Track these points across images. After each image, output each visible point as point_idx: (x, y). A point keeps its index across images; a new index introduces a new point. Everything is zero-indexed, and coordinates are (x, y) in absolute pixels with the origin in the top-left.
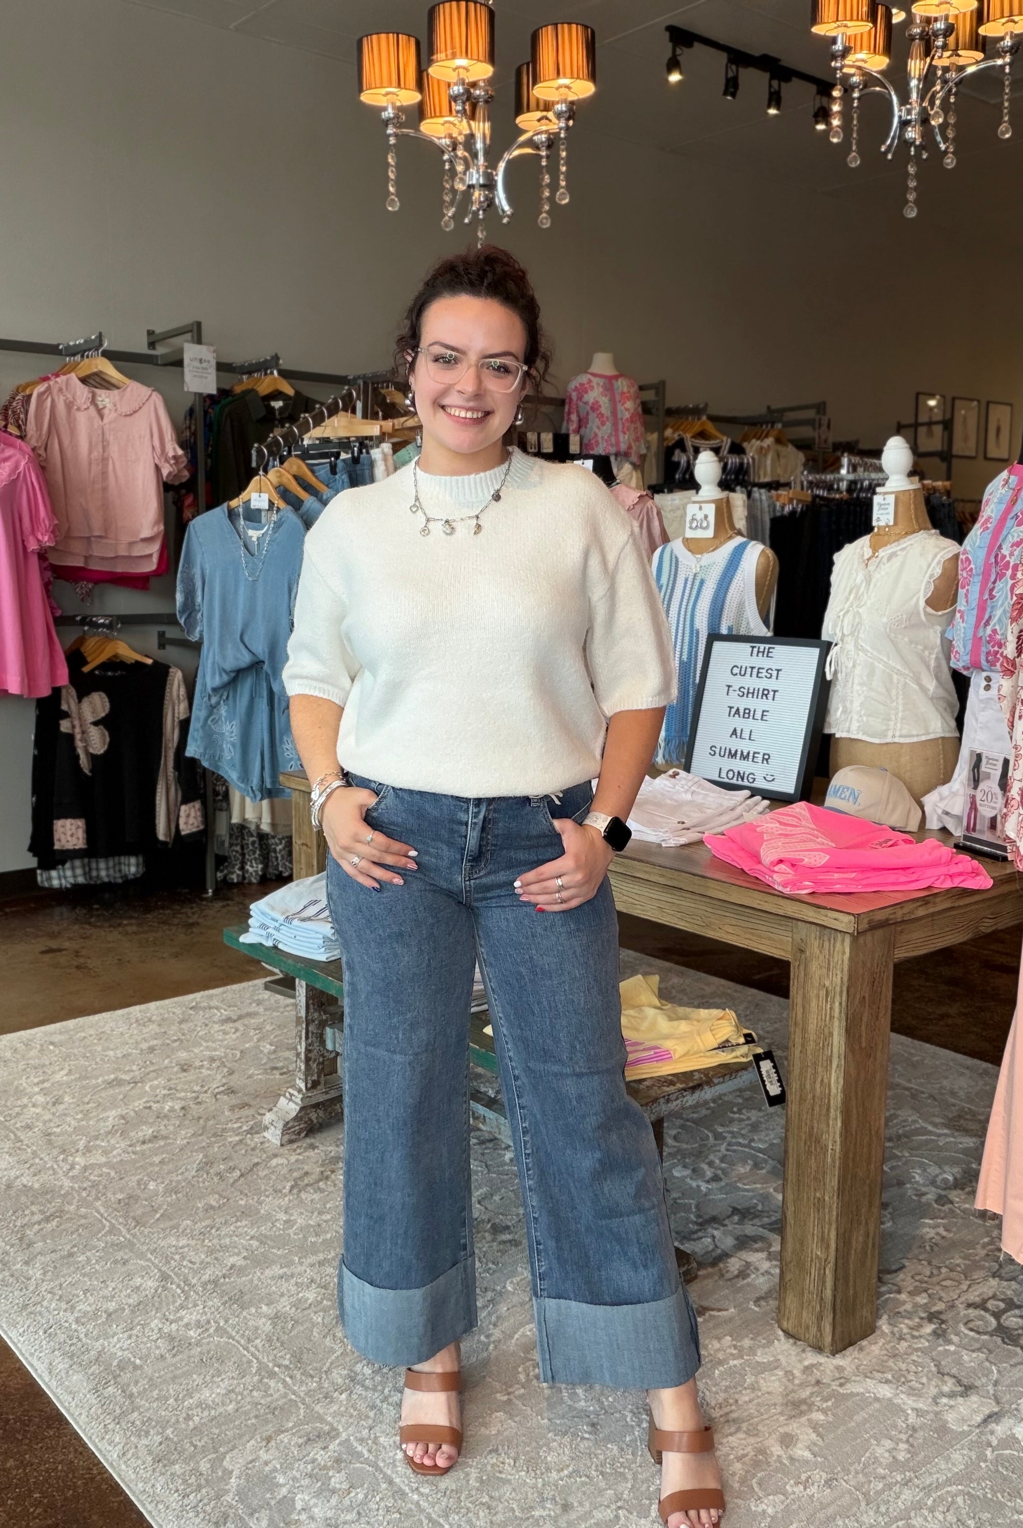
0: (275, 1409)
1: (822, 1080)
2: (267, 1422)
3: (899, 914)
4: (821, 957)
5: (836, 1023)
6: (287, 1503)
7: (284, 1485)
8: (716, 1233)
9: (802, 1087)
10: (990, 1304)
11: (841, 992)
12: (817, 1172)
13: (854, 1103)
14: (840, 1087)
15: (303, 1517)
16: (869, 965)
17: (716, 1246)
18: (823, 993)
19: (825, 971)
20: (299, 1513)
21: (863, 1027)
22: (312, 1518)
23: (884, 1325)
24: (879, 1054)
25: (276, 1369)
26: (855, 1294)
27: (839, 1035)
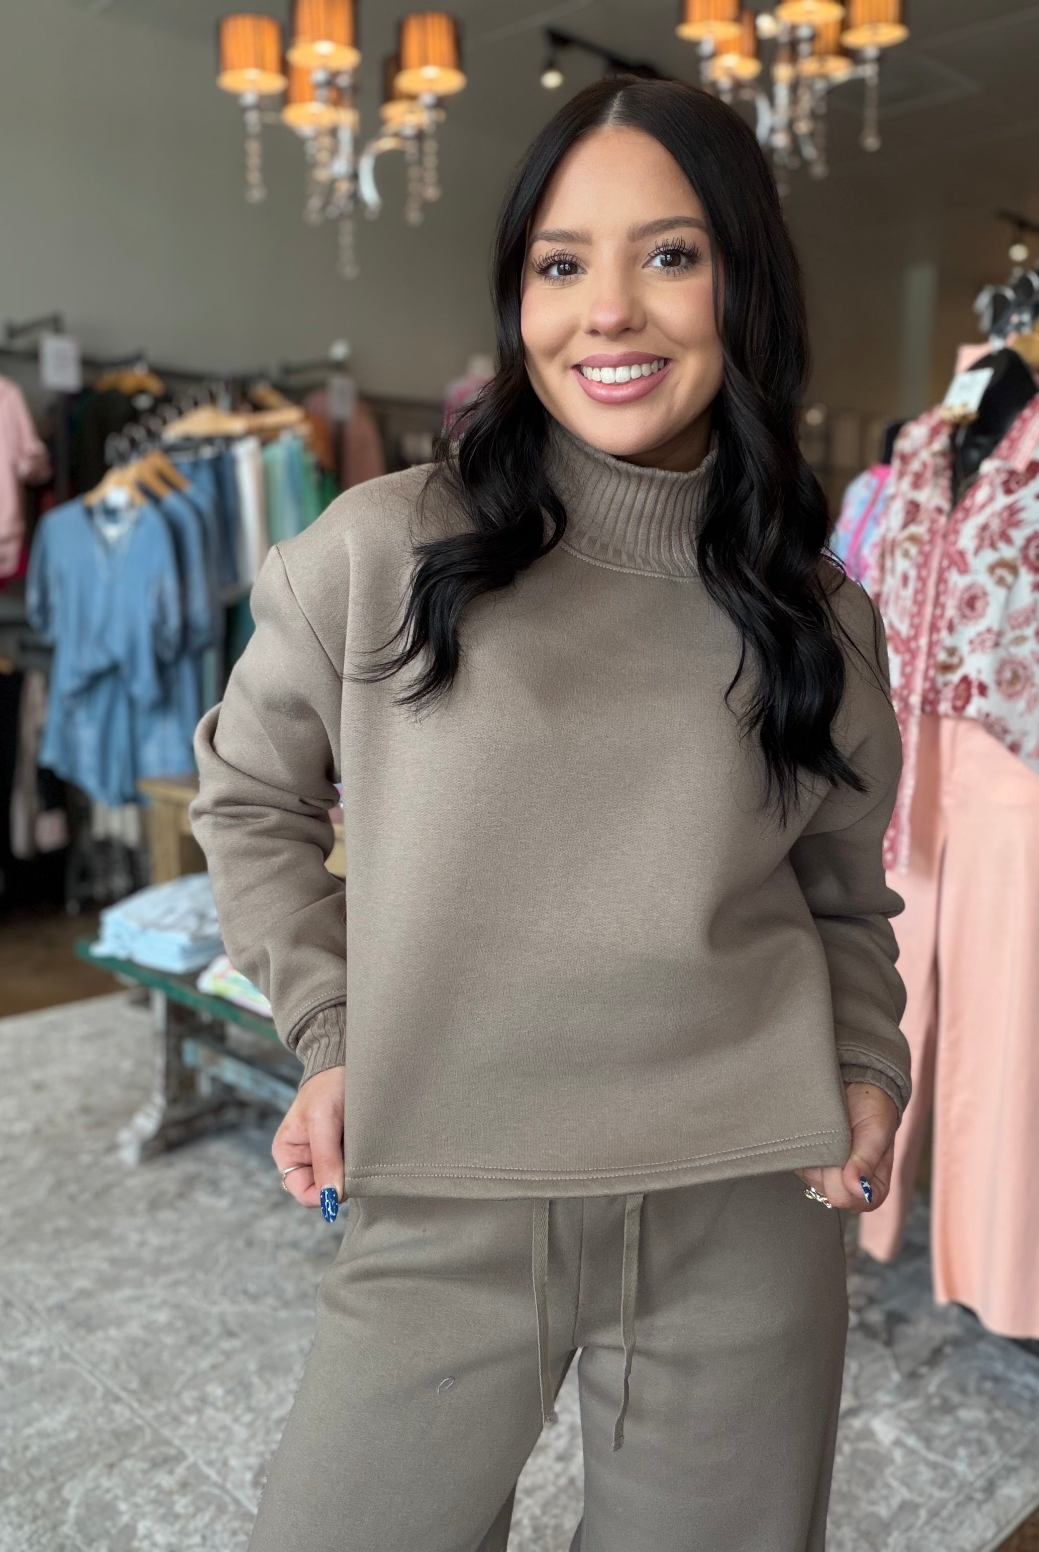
0: (120, 1434)
2: (110, 1448)
6: (129, 1531)
7: (126, 1513)
20: (141, 1540)
22: (154, 1545)
25: (123, 1395)
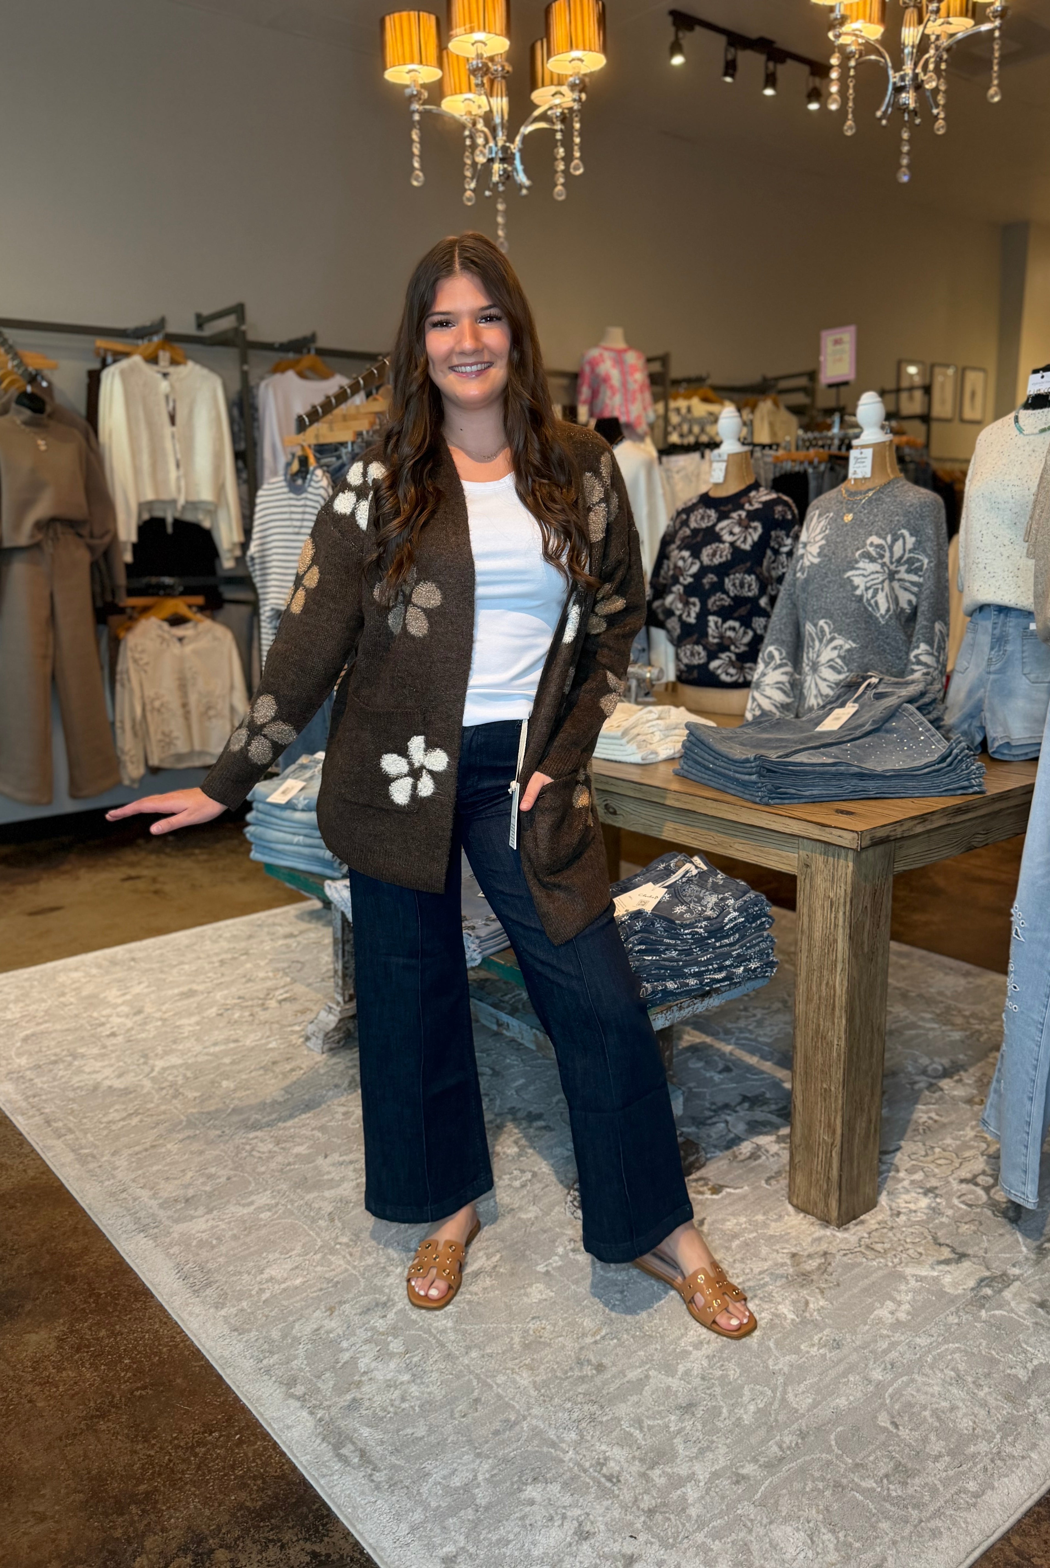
0: (338, 1282)
1: (827, 983)
2: (330, 1294)
3: (899, 831)
4: (826, 872)
5: (840, 930)
6: (351, 1367)
7: (347, 1350)
8: (728, 1118)
9: (809, 989)
10: (981, 1179)
11: (845, 902)
12: (823, 1065)
13: (857, 1003)
14: (845, 989)
15: (364, 1378)
16: (870, 877)
17: (729, 1131)
18: (827, 904)
19: (828, 884)
20: (361, 1375)
21: (866, 934)
23: (883, 1199)
24: (880, 959)
25: (338, 1247)
26: (859, 1173)
27: (843, 941)
